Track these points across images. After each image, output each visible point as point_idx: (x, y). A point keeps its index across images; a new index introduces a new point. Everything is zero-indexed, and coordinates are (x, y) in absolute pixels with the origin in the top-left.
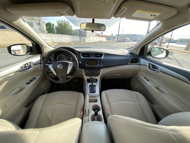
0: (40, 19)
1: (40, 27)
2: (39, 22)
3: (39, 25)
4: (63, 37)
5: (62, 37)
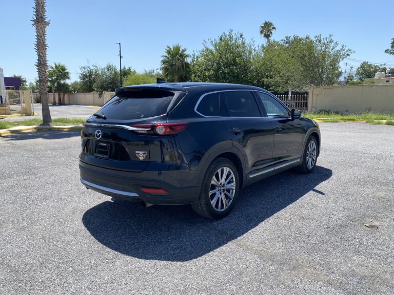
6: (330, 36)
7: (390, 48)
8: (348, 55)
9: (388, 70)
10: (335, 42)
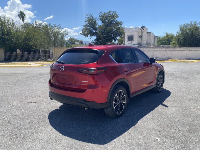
0: (143, 31)
1: (142, 40)
2: (142, 34)
3: (141, 38)
4: (177, 51)
5: (174, 51)
6: (60, 25)
7: (82, 33)
8: (68, 34)
9: (80, 42)
10: (62, 28)
